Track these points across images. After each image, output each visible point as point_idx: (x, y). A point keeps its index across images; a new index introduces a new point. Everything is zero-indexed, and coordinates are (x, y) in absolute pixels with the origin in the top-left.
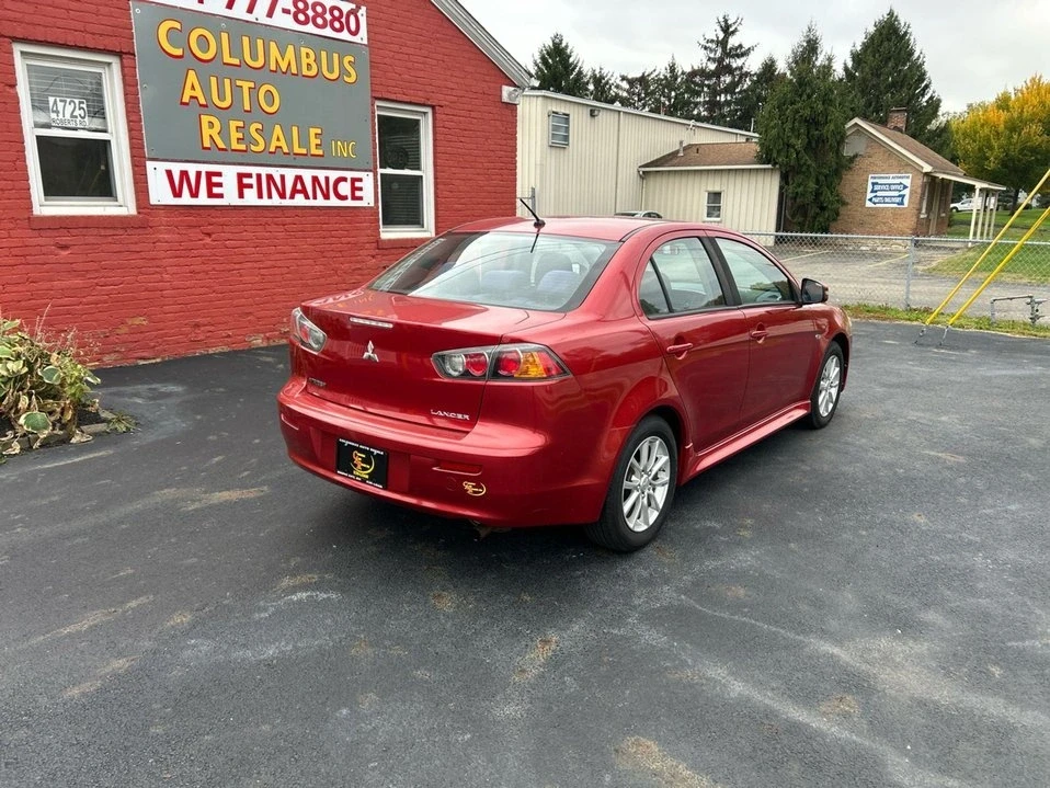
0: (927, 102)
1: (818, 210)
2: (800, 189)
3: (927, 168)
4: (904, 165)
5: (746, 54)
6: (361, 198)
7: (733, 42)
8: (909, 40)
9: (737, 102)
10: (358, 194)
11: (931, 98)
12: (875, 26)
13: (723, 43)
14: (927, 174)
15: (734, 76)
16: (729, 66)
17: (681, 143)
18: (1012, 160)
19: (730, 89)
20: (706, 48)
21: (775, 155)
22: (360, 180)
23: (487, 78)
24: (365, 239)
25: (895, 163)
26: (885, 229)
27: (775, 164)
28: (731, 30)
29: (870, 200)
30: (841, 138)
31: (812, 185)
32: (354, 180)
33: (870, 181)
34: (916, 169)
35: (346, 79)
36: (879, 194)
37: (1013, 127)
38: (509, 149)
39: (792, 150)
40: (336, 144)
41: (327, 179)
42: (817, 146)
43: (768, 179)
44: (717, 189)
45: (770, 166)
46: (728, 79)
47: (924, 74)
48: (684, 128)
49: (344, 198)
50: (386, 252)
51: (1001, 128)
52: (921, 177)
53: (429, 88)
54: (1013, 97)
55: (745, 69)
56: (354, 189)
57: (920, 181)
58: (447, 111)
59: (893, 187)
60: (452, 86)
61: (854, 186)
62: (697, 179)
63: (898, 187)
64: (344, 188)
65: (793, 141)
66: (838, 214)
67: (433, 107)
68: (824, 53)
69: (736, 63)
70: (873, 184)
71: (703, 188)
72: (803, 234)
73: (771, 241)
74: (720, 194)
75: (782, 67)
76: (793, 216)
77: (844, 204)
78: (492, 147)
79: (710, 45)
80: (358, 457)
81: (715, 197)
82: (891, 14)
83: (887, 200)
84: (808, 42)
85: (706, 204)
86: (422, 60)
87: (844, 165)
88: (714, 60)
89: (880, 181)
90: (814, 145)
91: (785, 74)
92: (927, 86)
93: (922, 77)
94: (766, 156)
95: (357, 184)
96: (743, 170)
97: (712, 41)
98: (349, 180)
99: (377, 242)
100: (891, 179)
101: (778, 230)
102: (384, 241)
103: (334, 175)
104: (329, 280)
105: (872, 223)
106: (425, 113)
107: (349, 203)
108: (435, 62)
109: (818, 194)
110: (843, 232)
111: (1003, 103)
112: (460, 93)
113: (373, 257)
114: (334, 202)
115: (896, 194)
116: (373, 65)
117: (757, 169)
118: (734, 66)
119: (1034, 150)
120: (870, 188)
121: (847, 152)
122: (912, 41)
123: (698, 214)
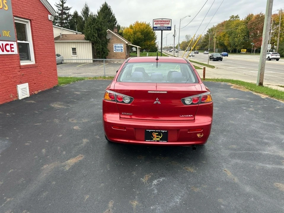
0: (117, 26)
1: (103, 53)
2: (98, 47)
3: (127, 43)
4: (121, 42)
5: (69, 9)
6: (13, 51)
7: (65, 5)
8: (111, 10)
9: (69, 23)
10: (12, 50)
11: (118, 25)
12: (102, 5)
13: (62, 6)
14: (126, 44)
15: (66, 15)
16: (65, 12)
17: (61, 34)
18: (135, 41)
19: (66, 19)
20: (57, 6)
21: (90, 38)
22: (13, 45)
23: (44, 12)
24: (16, 66)
25: (119, 41)
26: (119, 57)
27: (90, 41)
28: (64, 2)
29: (115, 50)
30: (106, 34)
31: (101, 46)
32: (11, 45)
33: (114, 45)
34: (124, 43)
35: (5, 8)
36: (116, 49)
37: (135, 33)
38: (52, 35)
39: (95, 37)
40: (4, 32)
41: (2, 44)
42: (100, 36)
43: (88, 45)
44: (74, 47)
45: (89, 41)
46: (65, 16)
47: (115, 19)
48: (60, 29)
49: (8, 51)
50: (23, 70)
51: (132, 33)
52: (125, 45)
53: (29, 14)
54: (133, 26)
55: (69, 14)
56: (11, 48)
57: (125, 46)
58: (35, 22)
59: (120, 47)
60: (35, 13)
61: (110, 47)
62: (68, 44)
63: (121, 47)
64: (8, 48)
65: (94, 34)
66: (108, 54)
67: (30, 20)
68: (90, 11)
69: (67, 12)
70: (115, 46)
71: (70, 47)
72: (100, 59)
73: (92, 61)
74: (75, 49)
75: (80, 14)
76: (97, 55)
77: (109, 51)
78: (48, 34)
79: (58, 6)
80: (155, 135)
81: (74, 50)
82: (106, 3)
83: (119, 50)
84: (86, 8)
85: (72, 51)
86: (26, 4)
87: (107, 41)
88: (60, 10)
89: (116, 46)
90: (99, 36)
91: (81, 16)
92: (116, 22)
93: (115, 20)
94: (87, 38)
95: (12, 46)
96: (81, 42)
97: (59, 5)
98: (9, 45)
99: (20, 66)
100: (119, 45)
101: (93, 58)
102: (22, 66)
103: (5, 43)
104: (7, 81)
105: (116, 56)
106: (27, 22)
107: (10, 53)
108: (29, 5)
109: (103, 49)
110: (109, 59)
111: (131, 27)
112: (38, 16)
113: (19, 71)
114: (5, 53)
115: (121, 49)
116: (13, 4)
117: (85, 42)
118: (66, 12)
119: (139, 39)
120: (114, 48)
121: (108, 38)
122: (111, 11)
123: (70, 54)
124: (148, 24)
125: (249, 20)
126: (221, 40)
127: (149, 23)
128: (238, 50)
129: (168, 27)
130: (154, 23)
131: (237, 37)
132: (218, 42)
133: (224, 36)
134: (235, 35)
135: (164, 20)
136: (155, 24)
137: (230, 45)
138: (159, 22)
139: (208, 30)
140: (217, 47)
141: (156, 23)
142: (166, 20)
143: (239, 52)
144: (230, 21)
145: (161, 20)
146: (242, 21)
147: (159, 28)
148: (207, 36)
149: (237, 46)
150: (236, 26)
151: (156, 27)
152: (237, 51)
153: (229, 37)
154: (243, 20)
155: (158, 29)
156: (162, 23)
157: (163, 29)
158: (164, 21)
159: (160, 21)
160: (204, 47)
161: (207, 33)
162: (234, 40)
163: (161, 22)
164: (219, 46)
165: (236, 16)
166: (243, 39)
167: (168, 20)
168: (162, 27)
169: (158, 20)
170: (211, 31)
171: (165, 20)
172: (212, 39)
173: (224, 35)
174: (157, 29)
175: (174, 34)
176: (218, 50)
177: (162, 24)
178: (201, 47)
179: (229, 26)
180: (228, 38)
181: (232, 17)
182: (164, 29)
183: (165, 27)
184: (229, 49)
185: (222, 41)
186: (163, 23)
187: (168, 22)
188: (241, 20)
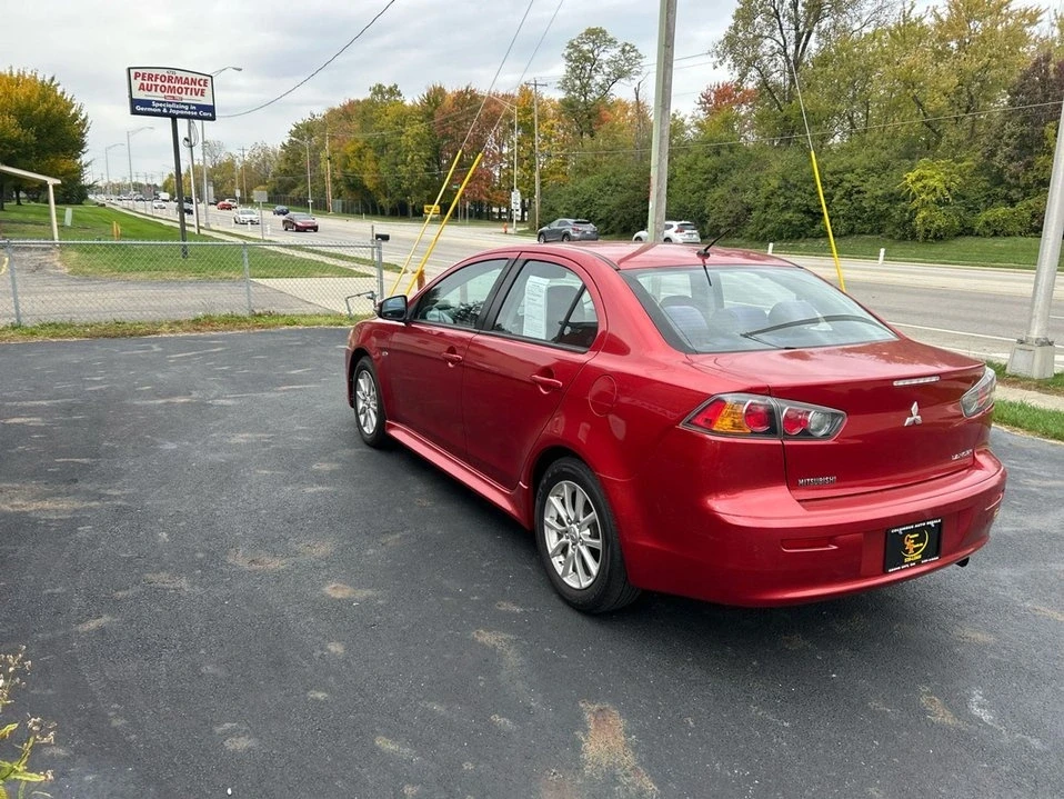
80: (910, 542)
119: (13, 143)
124: (47, 80)
125: (435, 108)
126: (349, 170)
127: (53, 79)
128: (414, 207)
129: (200, 107)
130: (136, 84)
131: (404, 163)
132: (338, 175)
133: (360, 154)
134: (398, 154)
135: (179, 74)
136: (142, 87)
137: (382, 186)
138: (159, 82)
139: (294, 129)
140: (338, 194)
141: (145, 83)
142: (190, 76)
143: (418, 214)
144: (370, 102)
145: (164, 72)
146: (412, 108)
147: (162, 109)
148: (292, 152)
149: (407, 193)
150: (397, 124)
151: (148, 103)
152: (410, 210)
153: (376, 160)
154: (415, 103)
155: (155, 110)
156: (172, 85)
157: (177, 112)
158: (179, 80)
159: (163, 78)
160: (286, 191)
161: (291, 141)
162: (396, 172)
163: (166, 84)
164: (345, 192)
165: (391, 89)
166: (427, 170)
167: (199, 77)
168: (173, 106)
169: (154, 72)
170: (305, 131)
171: (184, 75)
172: (315, 161)
173: (360, 149)
174: (150, 109)
175: (187, 136)
176: (343, 205)
177: (172, 89)
178: (274, 190)
179: (372, 121)
180: (373, 164)
181: (379, 90)
182: (182, 112)
183: (189, 105)
184: (384, 201)
185: (355, 171)
186: (177, 86)
187: (197, 87)
188: (408, 102)
